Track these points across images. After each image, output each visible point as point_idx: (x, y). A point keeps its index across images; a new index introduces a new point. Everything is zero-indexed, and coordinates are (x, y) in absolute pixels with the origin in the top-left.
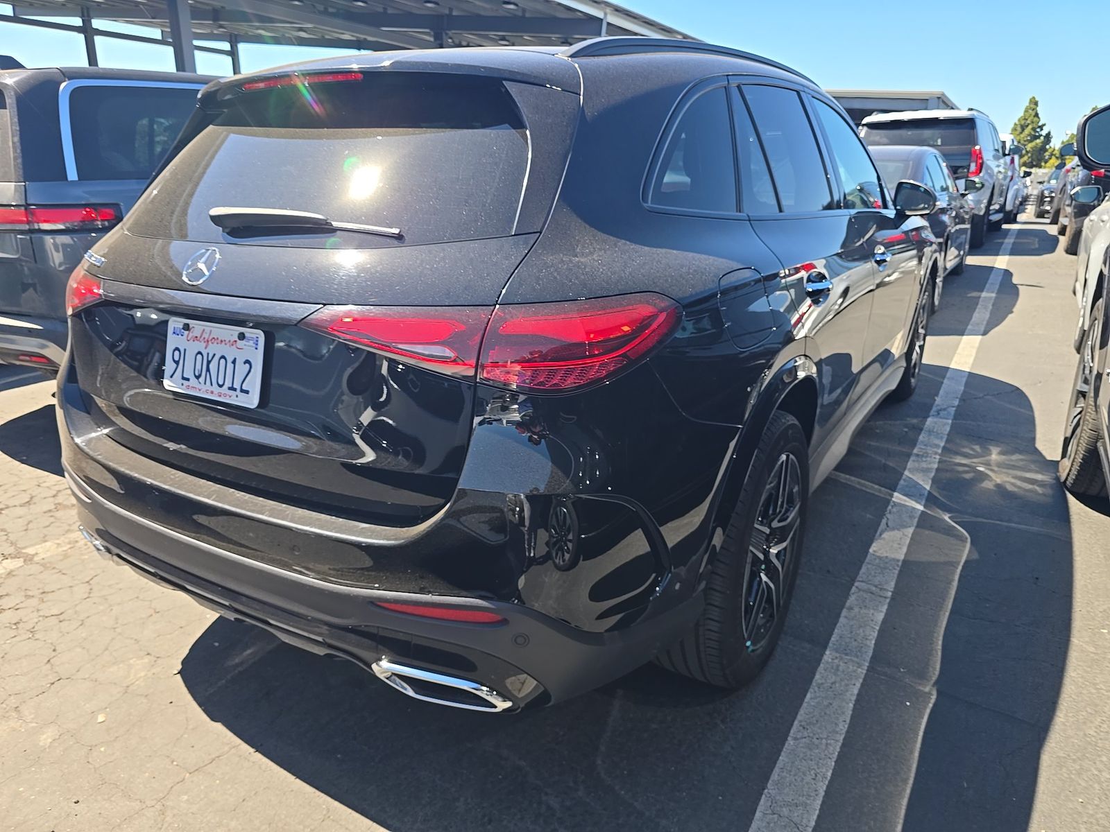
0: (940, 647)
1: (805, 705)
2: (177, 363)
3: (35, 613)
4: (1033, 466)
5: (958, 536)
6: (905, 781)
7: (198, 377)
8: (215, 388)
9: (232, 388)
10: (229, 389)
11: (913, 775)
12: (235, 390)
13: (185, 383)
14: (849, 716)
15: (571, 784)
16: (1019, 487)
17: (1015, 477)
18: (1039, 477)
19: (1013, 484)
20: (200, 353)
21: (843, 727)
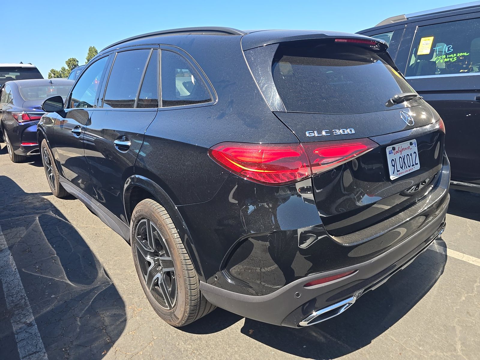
2: (394, 166)
7: (402, 168)
8: (408, 168)
12: (414, 165)
13: (399, 173)
20: (400, 157)
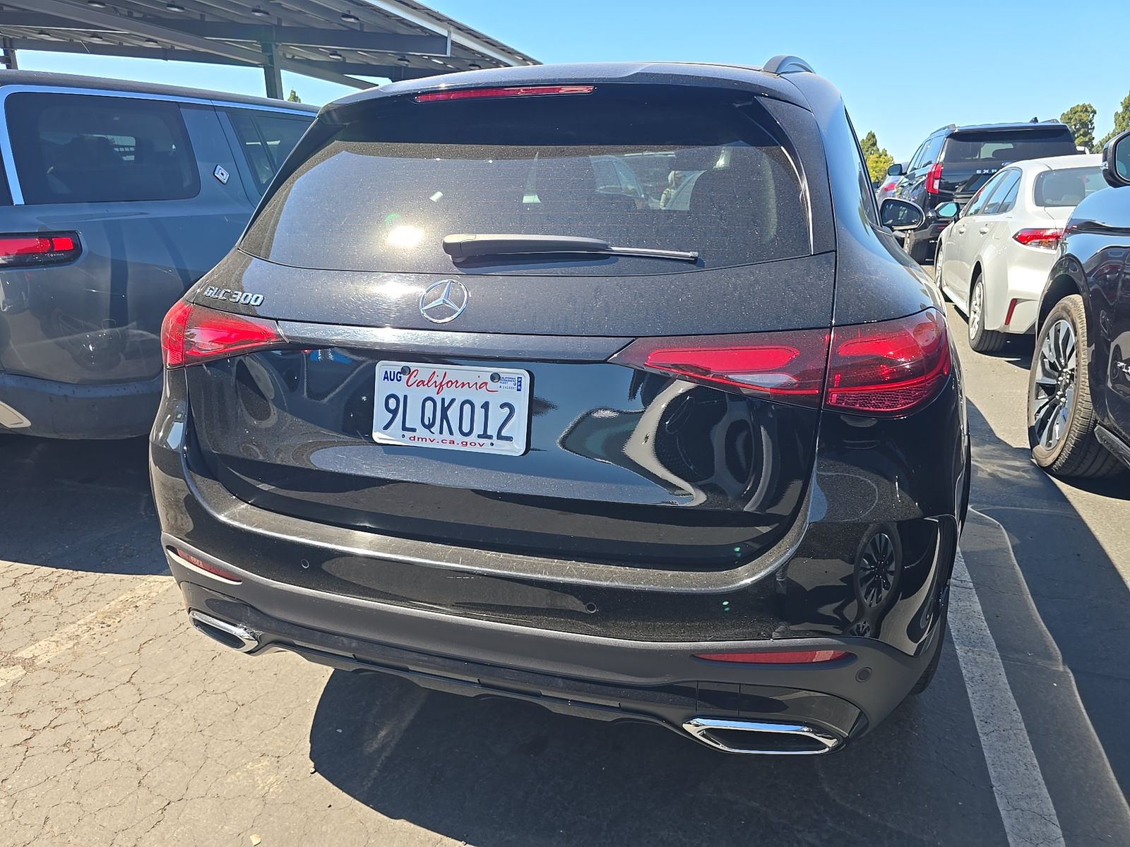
0: (1045, 628)
1: (972, 701)
2: (393, 412)
3: (83, 729)
4: (1007, 455)
5: (990, 524)
6: (1100, 756)
7: (429, 427)
8: (457, 437)
9: (485, 435)
10: (479, 436)
11: (1102, 750)
12: (490, 437)
13: (408, 434)
14: (1015, 704)
15: (815, 817)
16: (1010, 475)
17: (1000, 466)
18: (1018, 464)
19: (1002, 472)
20: (429, 399)
21: (1018, 716)
